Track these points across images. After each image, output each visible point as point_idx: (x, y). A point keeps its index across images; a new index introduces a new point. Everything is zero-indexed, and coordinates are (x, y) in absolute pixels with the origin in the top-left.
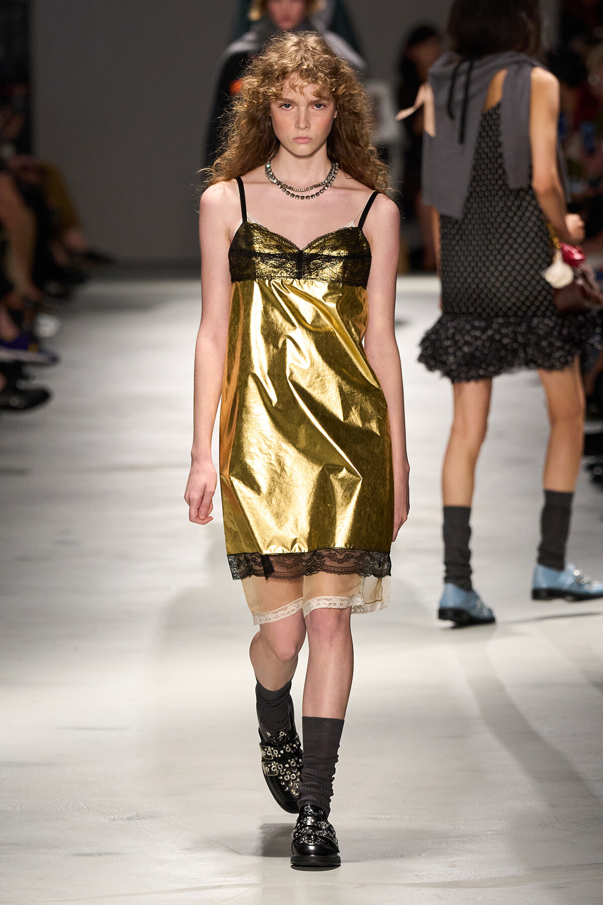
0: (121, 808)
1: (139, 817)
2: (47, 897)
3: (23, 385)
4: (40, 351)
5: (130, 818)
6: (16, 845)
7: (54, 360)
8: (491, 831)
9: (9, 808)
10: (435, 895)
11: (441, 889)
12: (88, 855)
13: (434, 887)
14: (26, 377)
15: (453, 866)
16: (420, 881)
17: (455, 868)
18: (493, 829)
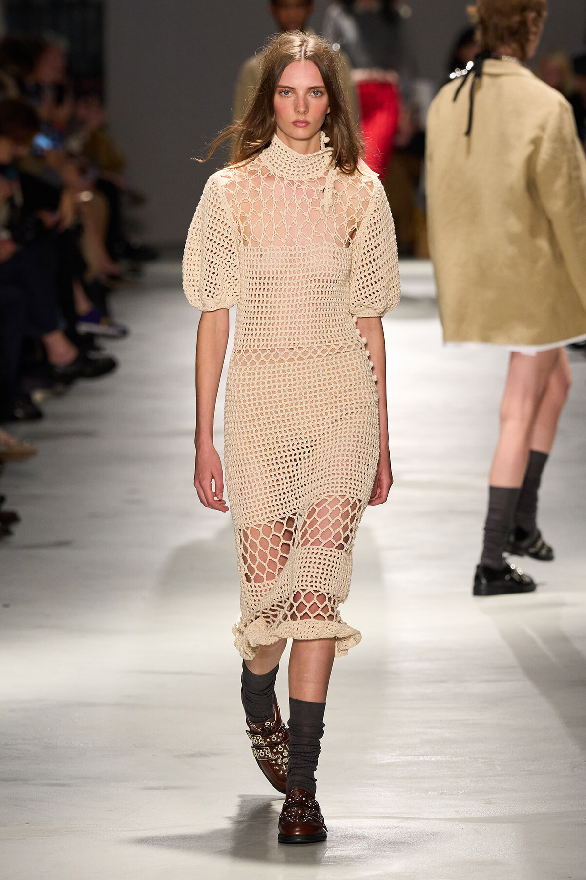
1: (201, 755)
2: (116, 827)
3: (93, 355)
4: (111, 324)
5: (193, 756)
6: (88, 778)
7: (124, 333)
8: (525, 771)
9: (81, 744)
10: (473, 829)
11: (479, 824)
12: (154, 788)
13: (472, 822)
14: (98, 349)
15: (490, 803)
16: (460, 817)
17: (492, 805)
18: (527, 769)
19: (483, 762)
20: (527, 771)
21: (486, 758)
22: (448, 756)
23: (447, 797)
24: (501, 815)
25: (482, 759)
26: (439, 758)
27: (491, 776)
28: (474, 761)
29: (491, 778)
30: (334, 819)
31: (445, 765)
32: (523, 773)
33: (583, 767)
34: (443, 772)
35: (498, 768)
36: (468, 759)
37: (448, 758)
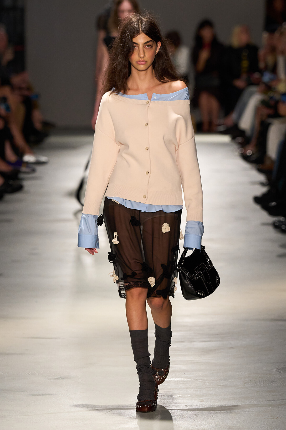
0: (53, 374)
1: (61, 378)
2: (18, 414)
5: (57, 379)
9: (2, 374)
10: (194, 414)
11: (197, 412)
12: (37, 395)
13: (193, 411)
16: (187, 408)
17: (204, 402)
18: (222, 384)
19: (200, 381)
20: (222, 385)
21: (201, 379)
22: (183, 378)
23: (182, 398)
24: (208, 407)
25: (200, 379)
26: (178, 379)
27: (204, 388)
28: (195, 381)
29: (204, 389)
30: (125, 409)
31: (181, 383)
32: (220, 386)
33: (249, 384)
34: (180, 386)
35: (207, 384)
36: (193, 380)
37: (183, 379)
